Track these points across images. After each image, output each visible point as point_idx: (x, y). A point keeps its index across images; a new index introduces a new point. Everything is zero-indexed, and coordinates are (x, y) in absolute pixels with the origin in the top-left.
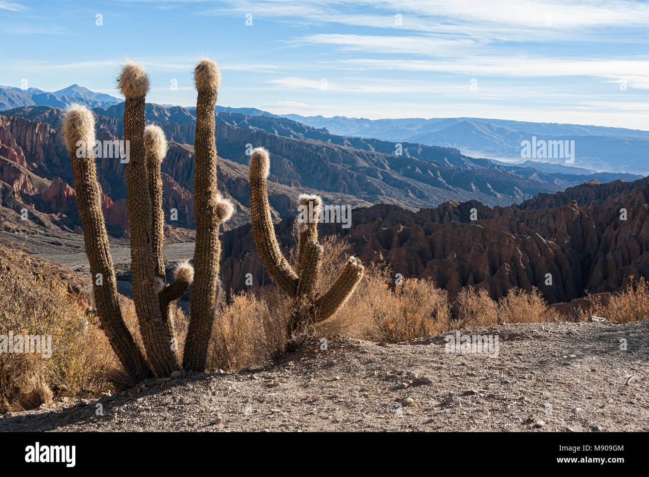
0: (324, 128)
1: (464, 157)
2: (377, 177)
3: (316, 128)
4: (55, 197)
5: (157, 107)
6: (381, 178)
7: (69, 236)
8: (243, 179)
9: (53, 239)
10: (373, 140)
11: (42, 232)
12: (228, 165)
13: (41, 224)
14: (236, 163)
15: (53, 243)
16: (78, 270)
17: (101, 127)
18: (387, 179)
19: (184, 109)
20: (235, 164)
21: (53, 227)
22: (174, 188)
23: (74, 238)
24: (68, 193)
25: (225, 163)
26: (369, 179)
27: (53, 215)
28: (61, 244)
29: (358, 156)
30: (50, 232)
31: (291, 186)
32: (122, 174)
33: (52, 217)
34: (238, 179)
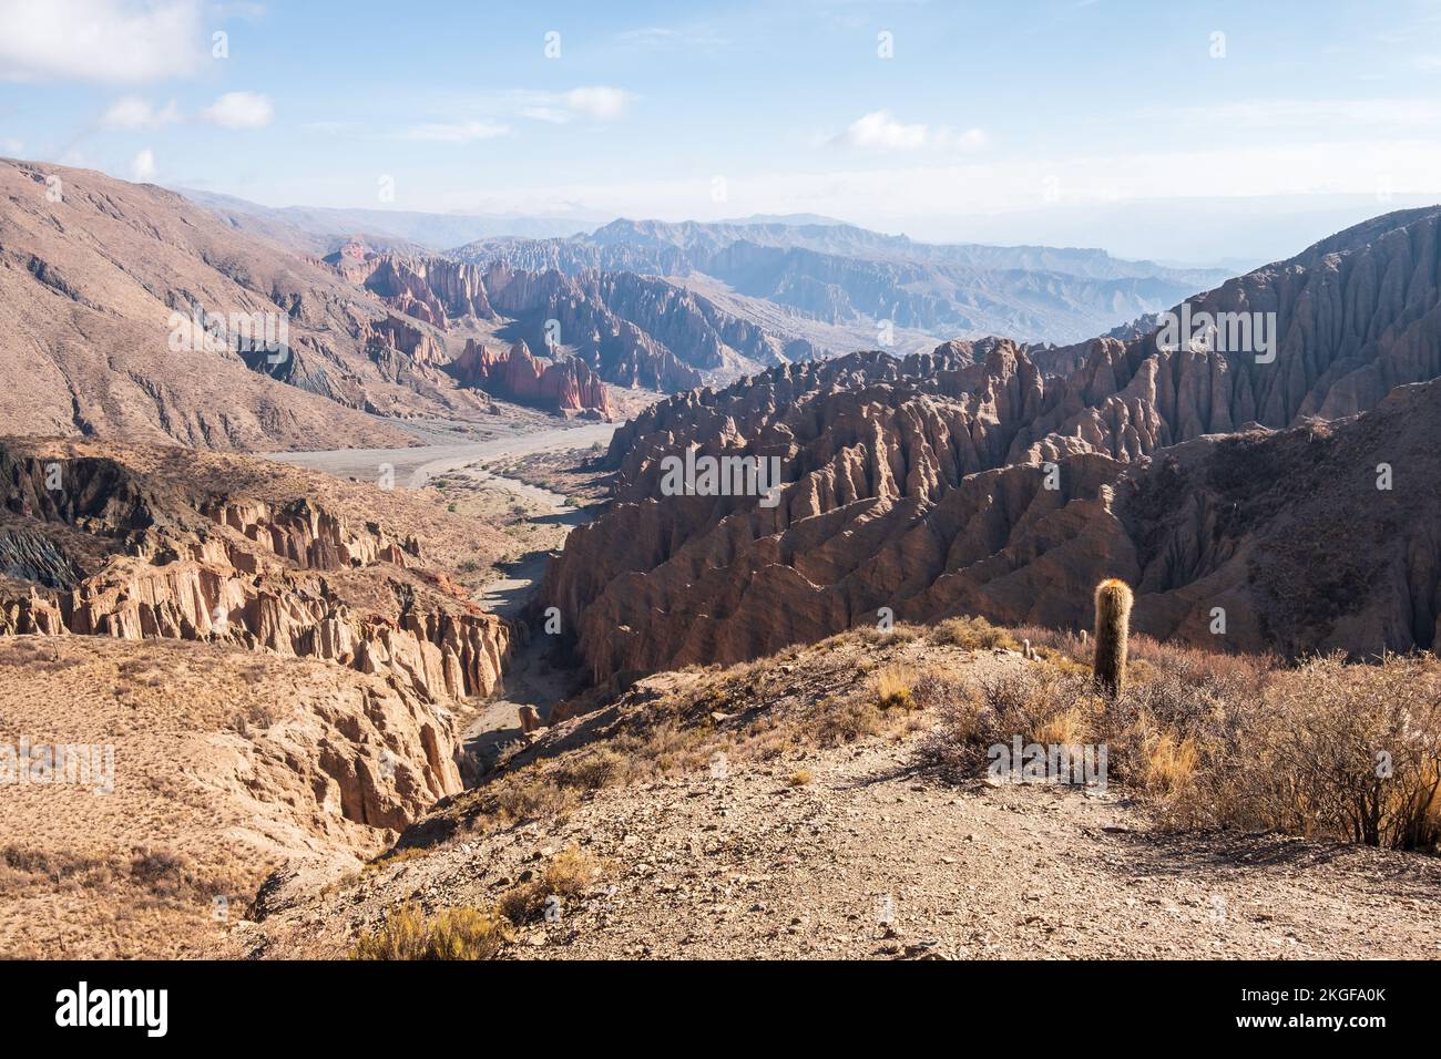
0: (903, 235)
1: (1114, 259)
2: (965, 301)
3: (891, 235)
4: (471, 365)
5: (661, 224)
6: (975, 303)
7: (481, 418)
8: (745, 322)
9: (456, 424)
10: (975, 247)
11: (445, 415)
12: (735, 301)
13: (446, 403)
14: (750, 298)
15: (456, 430)
16: (469, 466)
17: (574, 260)
18: (984, 303)
19: (698, 225)
20: (750, 300)
21: (462, 406)
22: (639, 342)
23: (489, 420)
24: (487, 361)
25: (730, 299)
26: (955, 306)
27: (464, 390)
28: (465, 431)
29: (940, 270)
30: (457, 415)
31: (833, 324)
32: (574, 326)
33: (463, 394)
34: (738, 322)
